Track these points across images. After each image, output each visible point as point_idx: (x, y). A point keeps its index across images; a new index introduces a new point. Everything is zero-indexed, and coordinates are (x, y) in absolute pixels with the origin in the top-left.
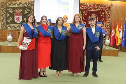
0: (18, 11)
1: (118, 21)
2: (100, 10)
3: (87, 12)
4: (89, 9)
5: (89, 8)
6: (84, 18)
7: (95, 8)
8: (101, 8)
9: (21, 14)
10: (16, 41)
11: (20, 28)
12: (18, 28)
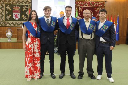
0: (16, 9)
1: (111, 16)
2: (94, 6)
3: (82, 8)
4: (84, 5)
6: (79, 14)
7: (90, 5)
8: (95, 4)
9: (19, 11)
10: (16, 37)
11: (19, 25)
12: (17, 25)
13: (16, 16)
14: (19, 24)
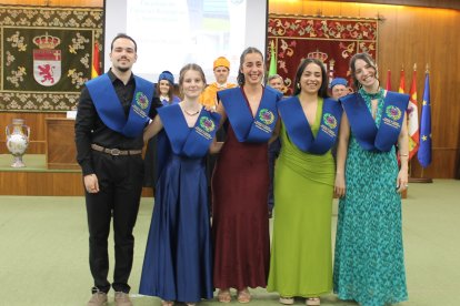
0: (47, 44)
1: (402, 74)
2: (339, 36)
3: (294, 43)
4: (301, 33)
5: (299, 29)
6: (283, 65)
7: (323, 31)
8: (342, 29)
9: (57, 54)
10: (42, 153)
11: (55, 105)
12: (47, 105)
13: (46, 71)
14: (55, 101)
